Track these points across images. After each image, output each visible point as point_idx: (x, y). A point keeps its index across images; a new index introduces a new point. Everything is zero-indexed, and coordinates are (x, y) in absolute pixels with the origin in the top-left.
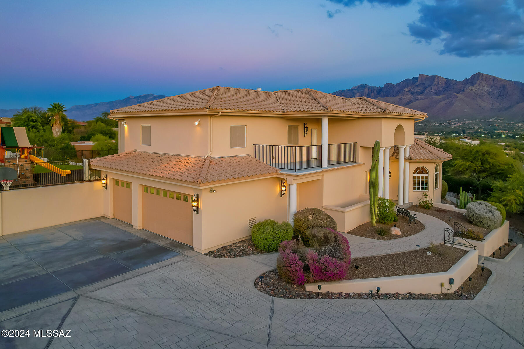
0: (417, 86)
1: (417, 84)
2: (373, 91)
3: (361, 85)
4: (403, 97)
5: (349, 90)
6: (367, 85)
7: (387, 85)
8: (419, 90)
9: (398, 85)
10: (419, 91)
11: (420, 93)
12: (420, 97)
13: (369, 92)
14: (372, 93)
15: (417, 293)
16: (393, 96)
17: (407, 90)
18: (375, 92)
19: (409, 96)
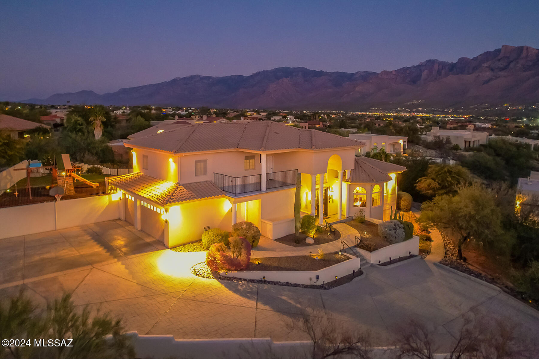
0: (499, 60)
1: (499, 57)
2: (444, 67)
3: (430, 61)
4: (480, 74)
5: (415, 67)
6: (436, 60)
7: (461, 60)
8: (501, 64)
9: (475, 59)
10: (501, 66)
11: (502, 69)
12: (502, 73)
13: (438, 69)
14: (442, 69)
15: (293, 282)
16: (469, 73)
17: (485, 65)
18: (447, 68)
19: (488, 73)
